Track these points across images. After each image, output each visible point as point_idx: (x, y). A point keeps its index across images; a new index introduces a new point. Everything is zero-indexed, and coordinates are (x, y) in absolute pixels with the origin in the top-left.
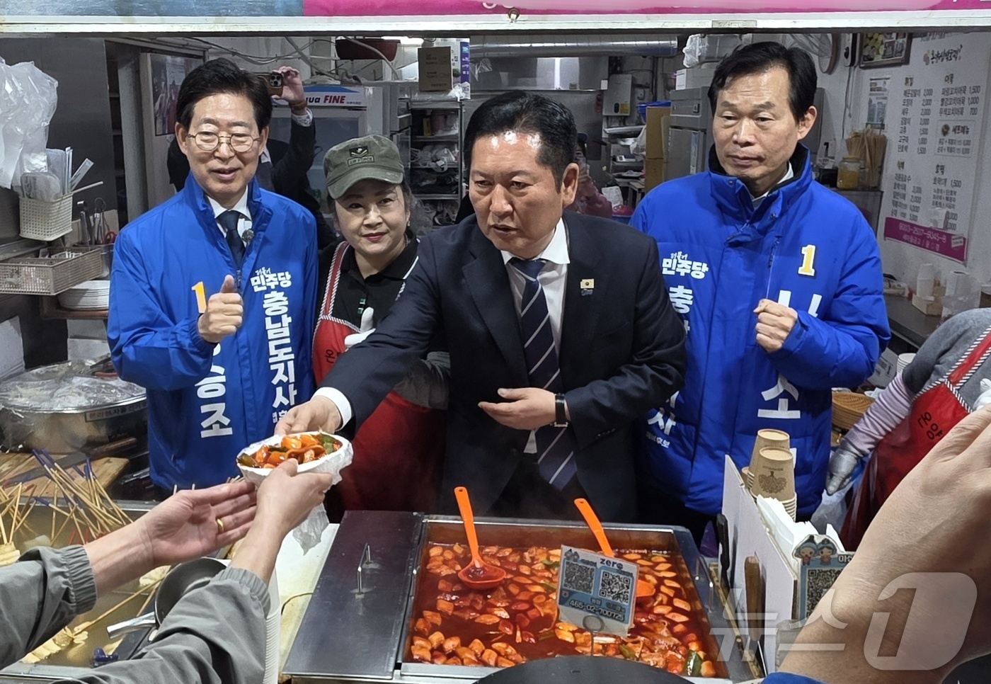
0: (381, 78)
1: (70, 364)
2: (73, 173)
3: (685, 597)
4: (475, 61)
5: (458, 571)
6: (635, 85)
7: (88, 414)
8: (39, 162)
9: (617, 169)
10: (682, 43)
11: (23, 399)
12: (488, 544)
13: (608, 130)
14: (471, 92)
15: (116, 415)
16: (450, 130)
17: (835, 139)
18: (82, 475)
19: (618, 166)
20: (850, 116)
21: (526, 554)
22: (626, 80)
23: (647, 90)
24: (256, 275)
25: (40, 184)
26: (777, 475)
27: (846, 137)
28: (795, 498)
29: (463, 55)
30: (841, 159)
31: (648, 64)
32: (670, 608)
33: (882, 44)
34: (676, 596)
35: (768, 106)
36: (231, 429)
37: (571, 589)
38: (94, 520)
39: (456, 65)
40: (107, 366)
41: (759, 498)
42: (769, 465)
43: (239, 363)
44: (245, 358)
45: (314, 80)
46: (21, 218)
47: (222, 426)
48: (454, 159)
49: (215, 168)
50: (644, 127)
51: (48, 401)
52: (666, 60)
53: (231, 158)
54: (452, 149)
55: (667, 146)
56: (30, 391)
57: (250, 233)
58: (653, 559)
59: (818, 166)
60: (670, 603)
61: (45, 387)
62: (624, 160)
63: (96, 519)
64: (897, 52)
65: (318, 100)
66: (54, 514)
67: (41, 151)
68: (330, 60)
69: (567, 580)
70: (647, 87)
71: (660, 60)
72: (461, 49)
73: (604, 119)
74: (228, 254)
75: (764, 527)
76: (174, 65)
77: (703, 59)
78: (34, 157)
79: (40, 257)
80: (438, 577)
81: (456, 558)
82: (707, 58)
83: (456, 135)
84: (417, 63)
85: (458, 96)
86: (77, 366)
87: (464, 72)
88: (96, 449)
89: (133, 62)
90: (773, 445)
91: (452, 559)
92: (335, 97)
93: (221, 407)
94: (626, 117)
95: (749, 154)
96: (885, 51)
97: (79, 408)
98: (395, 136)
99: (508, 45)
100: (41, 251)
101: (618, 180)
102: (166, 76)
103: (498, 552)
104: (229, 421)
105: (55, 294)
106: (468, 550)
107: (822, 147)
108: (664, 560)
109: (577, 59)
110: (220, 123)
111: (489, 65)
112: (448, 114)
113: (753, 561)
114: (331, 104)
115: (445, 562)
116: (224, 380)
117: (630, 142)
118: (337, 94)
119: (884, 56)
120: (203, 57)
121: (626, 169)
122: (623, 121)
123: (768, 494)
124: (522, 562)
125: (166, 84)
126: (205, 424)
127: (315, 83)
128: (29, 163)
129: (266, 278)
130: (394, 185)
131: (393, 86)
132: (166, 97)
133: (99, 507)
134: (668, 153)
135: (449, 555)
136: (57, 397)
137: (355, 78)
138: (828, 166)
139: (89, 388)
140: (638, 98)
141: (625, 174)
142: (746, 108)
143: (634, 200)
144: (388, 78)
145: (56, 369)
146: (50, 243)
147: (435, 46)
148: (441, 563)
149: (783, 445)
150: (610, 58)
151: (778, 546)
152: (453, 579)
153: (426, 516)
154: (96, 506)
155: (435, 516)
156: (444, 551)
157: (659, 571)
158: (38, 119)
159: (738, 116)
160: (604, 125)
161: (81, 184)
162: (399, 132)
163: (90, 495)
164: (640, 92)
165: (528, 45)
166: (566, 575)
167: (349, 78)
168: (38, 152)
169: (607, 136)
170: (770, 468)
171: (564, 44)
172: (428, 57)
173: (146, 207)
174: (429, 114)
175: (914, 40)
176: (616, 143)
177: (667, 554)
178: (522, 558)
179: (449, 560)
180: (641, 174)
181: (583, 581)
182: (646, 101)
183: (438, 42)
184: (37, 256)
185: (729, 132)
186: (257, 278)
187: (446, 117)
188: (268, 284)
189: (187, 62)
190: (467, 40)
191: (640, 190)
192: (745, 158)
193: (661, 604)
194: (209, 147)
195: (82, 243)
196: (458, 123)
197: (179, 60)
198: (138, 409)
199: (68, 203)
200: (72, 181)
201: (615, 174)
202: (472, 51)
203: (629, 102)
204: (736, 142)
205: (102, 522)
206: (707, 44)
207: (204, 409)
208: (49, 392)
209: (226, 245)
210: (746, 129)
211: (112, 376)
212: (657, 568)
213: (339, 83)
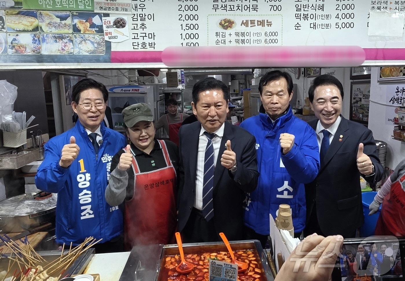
0: (154, 82)
1: (25, 195)
2: (27, 121)
3: (259, 267)
4: (187, 76)
5: (176, 267)
6: (240, 84)
7: (30, 216)
8: (9, 118)
9: (235, 110)
10: (253, 71)
11: (2, 212)
12: (188, 254)
13: (232, 98)
14: (185, 86)
15: (42, 215)
16: (179, 99)
17: (301, 100)
18: (23, 242)
19: (236, 110)
20: (305, 92)
21: (202, 256)
22: (237, 82)
23: (244, 85)
24: (103, 157)
25: (11, 126)
26: (286, 221)
27: (305, 99)
28: (293, 229)
29: (182, 75)
30: (303, 106)
31: (243, 77)
32: (254, 272)
33: (313, 70)
34: (256, 267)
35: (282, 91)
36: (93, 215)
37: (214, 276)
38: (27, 261)
39: (179, 78)
40: (41, 195)
41: (281, 230)
42: (284, 218)
43: (97, 189)
44: (99, 187)
45: (130, 83)
46: (4, 139)
47: (90, 214)
48: (180, 109)
49: (90, 116)
50: (243, 97)
51: (13, 211)
52: (249, 75)
53: (96, 112)
54: (179, 106)
55: (250, 103)
56: (6, 208)
57: (102, 141)
58: (248, 253)
59: (297, 108)
60: (254, 270)
61: (12, 206)
62: (238, 107)
63: (28, 261)
64: (317, 73)
65: (129, 91)
66: (10, 261)
67: (10, 114)
68: (135, 77)
69: (212, 273)
70: (243, 84)
71: (247, 75)
72: (181, 73)
73: (231, 94)
74: (92, 149)
75: (283, 242)
76: (74, 79)
77: (260, 75)
78: (6, 116)
79: (13, 154)
80: (168, 270)
81: (176, 261)
82: (261, 75)
83: (180, 101)
84: (166, 78)
85: (180, 88)
86: (28, 196)
87: (182, 80)
88: (33, 229)
89: (57, 78)
90: (285, 210)
91: (174, 262)
92: (136, 89)
93: (90, 206)
94: (237, 94)
95: (277, 107)
96: (314, 72)
97: (27, 213)
98: (158, 102)
99: (197, 71)
100: (13, 151)
101: (236, 114)
102: (70, 83)
103: (192, 257)
104: (93, 212)
105: (17, 168)
106: (180, 258)
107: (297, 102)
108: (251, 253)
109: (221, 75)
110: (92, 99)
111: (192, 78)
112: (178, 94)
113: (280, 255)
114: (134, 92)
115: (172, 263)
116: (91, 196)
117: (239, 101)
118: (136, 88)
119: (314, 74)
120: (86, 76)
121: (238, 110)
122: (237, 95)
123: (284, 228)
124: (200, 260)
125: (70, 86)
126: (82, 214)
127: (130, 84)
128: (4, 119)
129: (107, 158)
130: (151, 122)
131: (157, 85)
132: (71, 91)
133: (30, 256)
134: (251, 105)
135: (173, 260)
136: (17, 209)
137: (143, 83)
138: (300, 108)
139: (31, 205)
140: (241, 88)
141: (238, 112)
142: (274, 92)
143: (241, 120)
144: (156, 82)
145: (19, 197)
146: (17, 148)
147: (172, 72)
148: (170, 264)
149: (288, 210)
150: (231, 75)
151: (288, 249)
152: (174, 270)
153: (164, 245)
154: (29, 256)
155: (168, 245)
156: (171, 258)
157: (250, 258)
158: (8, 102)
159: (272, 94)
160: (231, 96)
161: (30, 125)
162: (160, 101)
163: (26, 251)
164: (241, 86)
165: (204, 71)
166: (212, 271)
167: (141, 83)
168: (8, 114)
169: (232, 100)
170: (284, 219)
171: (216, 71)
172: (170, 75)
173: (63, 131)
174: (171, 94)
175: (322, 69)
176: (235, 102)
177: (253, 250)
178: (201, 258)
179: (173, 262)
180: (243, 112)
181: (218, 272)
182: (243, 88)
183: (173, 71)
184: (12, 153)
185: (269, 100)
186: (104, 158)
187: (177, 95)
188: (108, 160)
189: (79, 78)
190: (183, 70)
191: (243, 117)
192: (276, 108)
193: (250, 271)
194: (88, 108)
195: (32, 147)
196: (181, 97)
197: (76, 77)
198: (52, 211)
199: (25, 133)
200: (26, 124)
201: (235, 112)
202: (185, 73)
203: (238, 89)
204: (272, 103)
205: (31, 262)
206: (261, 71)
207: (82, 208)
208: (14, 208)
209: (92, 145)
210: (275, 99)
211: (42, 199)
212: (249, 257)
213: (138, 84)
